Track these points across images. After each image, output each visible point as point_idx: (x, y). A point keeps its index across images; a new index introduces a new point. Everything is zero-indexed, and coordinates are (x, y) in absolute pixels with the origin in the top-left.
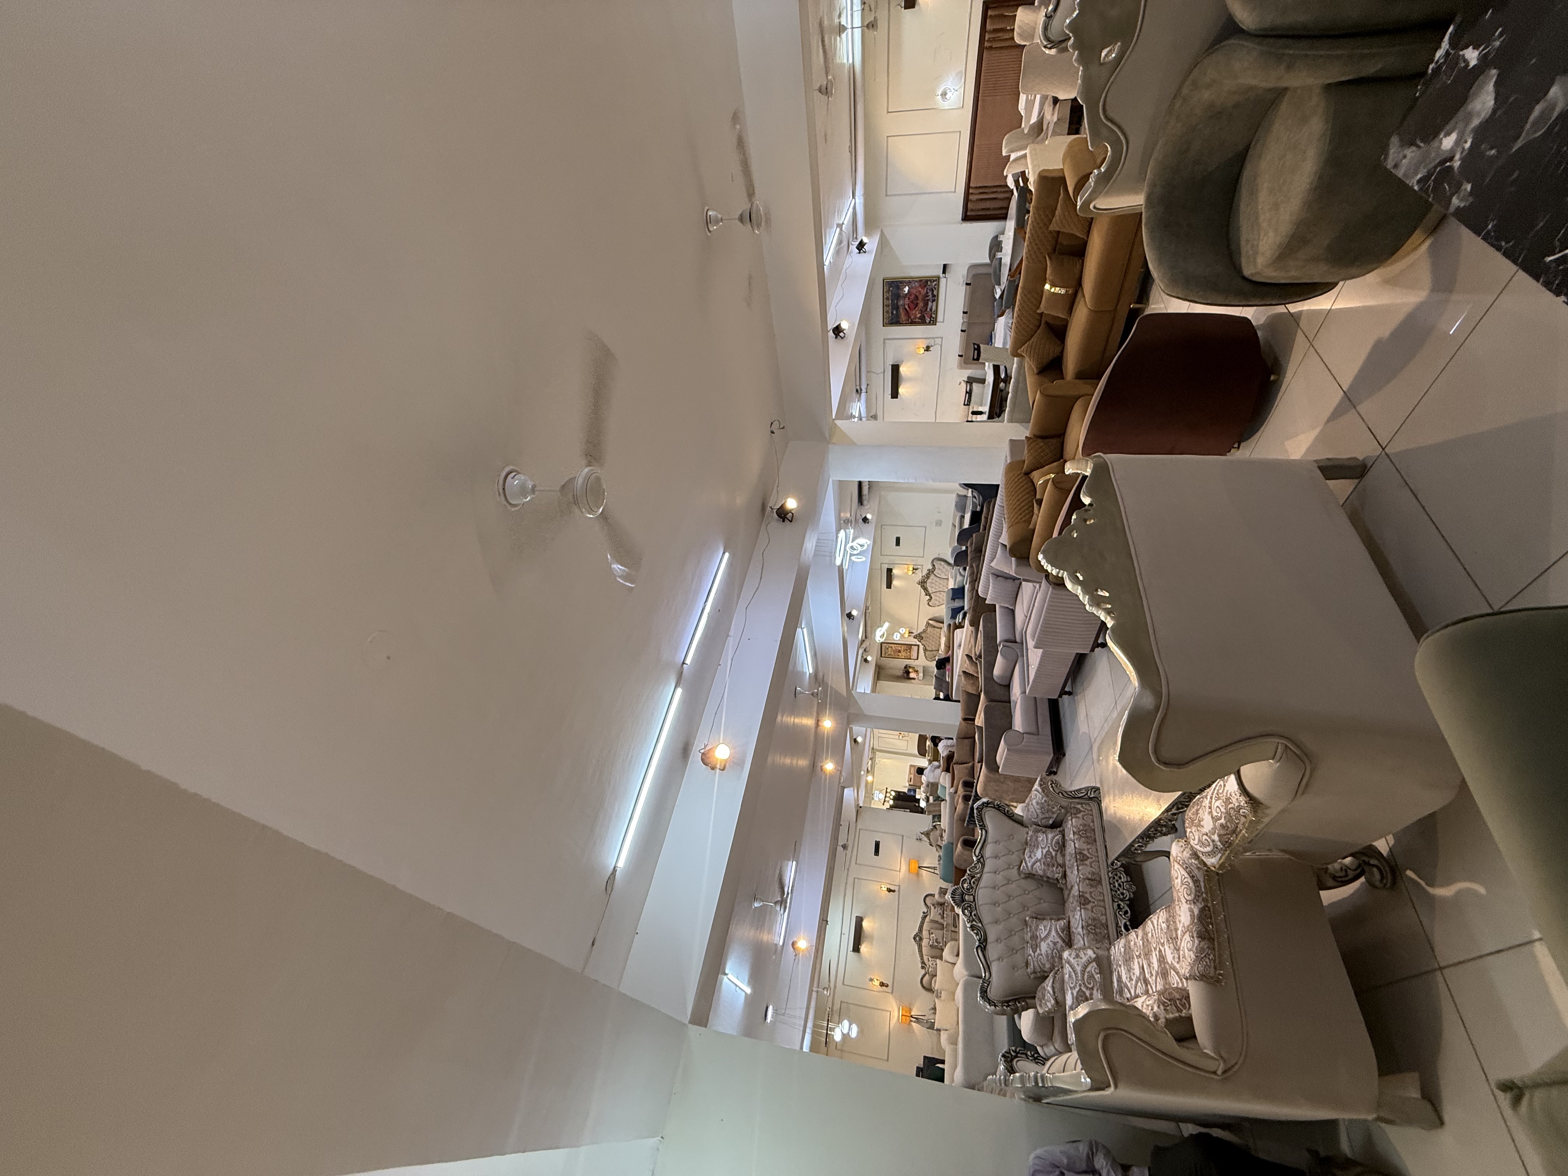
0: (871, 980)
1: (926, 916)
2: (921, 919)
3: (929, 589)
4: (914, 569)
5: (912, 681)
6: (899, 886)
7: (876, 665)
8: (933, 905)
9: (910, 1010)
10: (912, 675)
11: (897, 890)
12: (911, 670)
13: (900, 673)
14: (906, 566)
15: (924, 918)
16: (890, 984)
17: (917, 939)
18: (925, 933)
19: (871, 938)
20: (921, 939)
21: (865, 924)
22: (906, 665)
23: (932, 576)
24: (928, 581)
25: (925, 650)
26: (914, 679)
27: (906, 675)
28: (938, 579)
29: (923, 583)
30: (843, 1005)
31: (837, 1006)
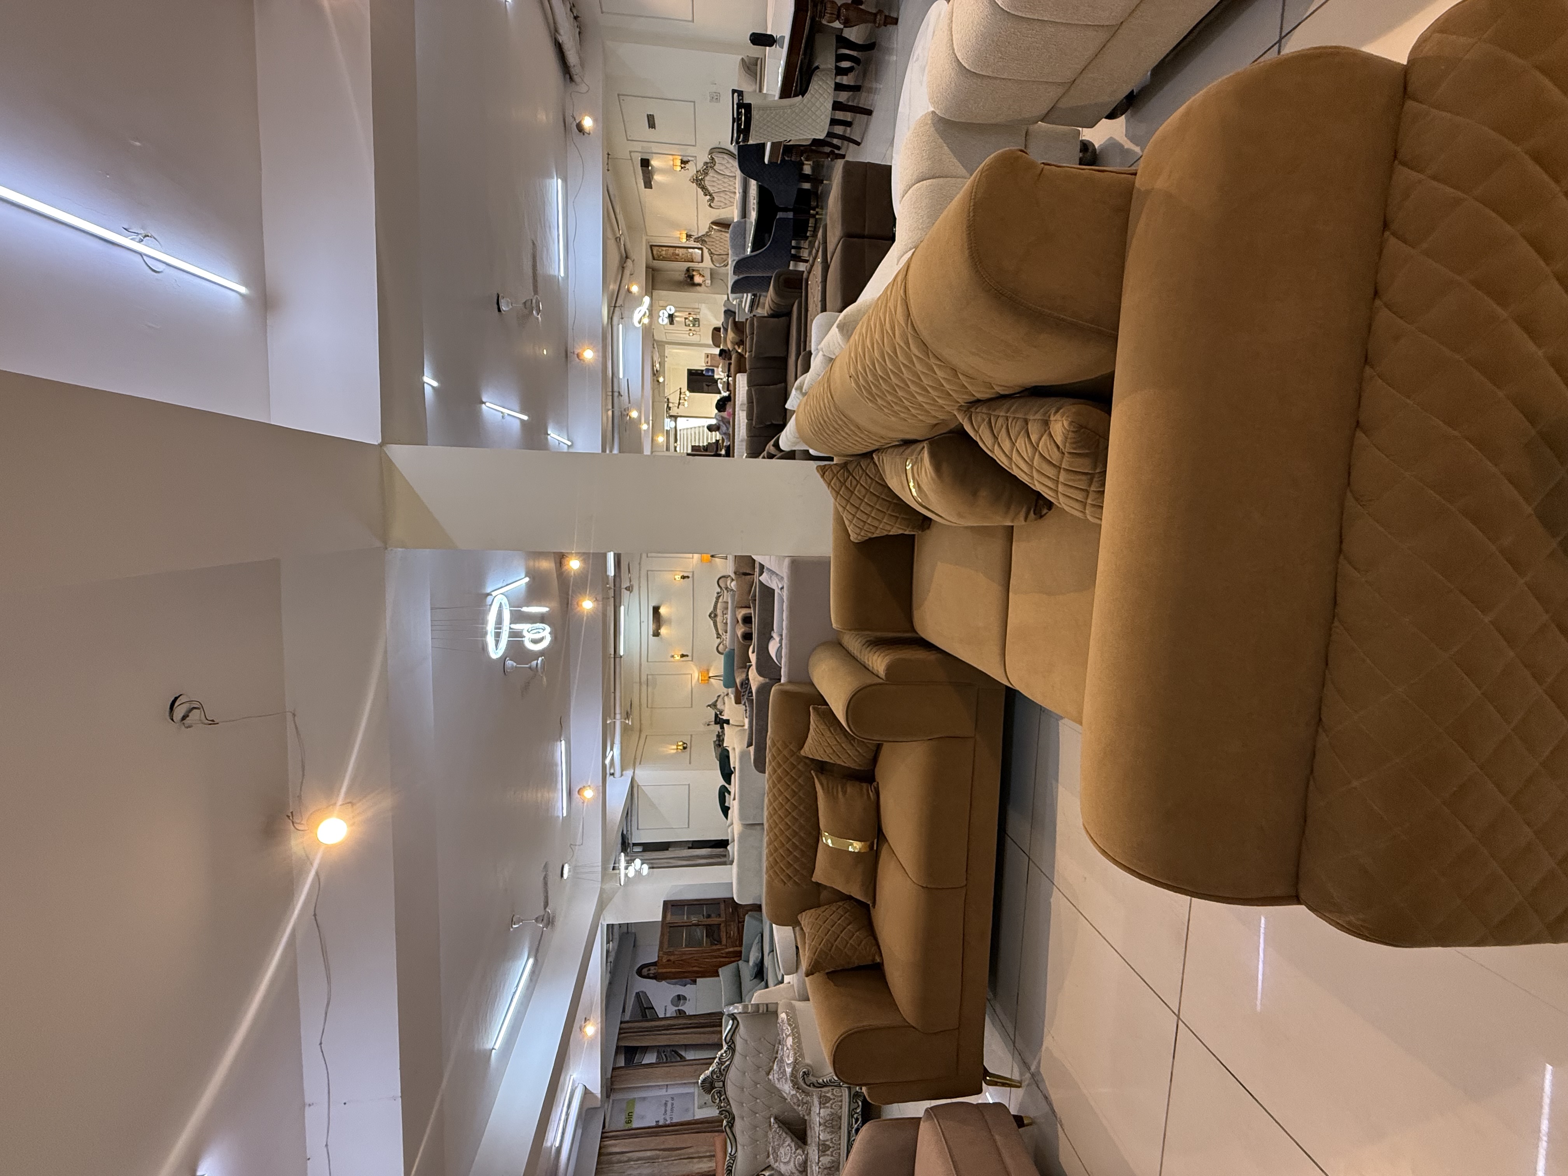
0: (673, 656)
1: (720, 596)
2: (715, 599)
3: (710, 188)
4: (683, 162)
5: (698, 288)
6: (693, 572)
7: (647, 267)
8: (726, 588)
9: (708, 671)
10: (698, 279)
11: (690, 576)
12: (694, 273)
13: (681, 277)
14: (671, 157)
15: (718, 598)
16: (690, 654)
17: (712, 615)
19: (669, 621)
20: (716, 616)
21: (662, 611)
22: (689, 268)
23: (711, 173)
24: (707, 178)
25: (711, 253)
26: (699, 285)
27: (689, 281)
28: (720, 177)
29: (699, 181)
30: (649, 677)
31: (644, 678)
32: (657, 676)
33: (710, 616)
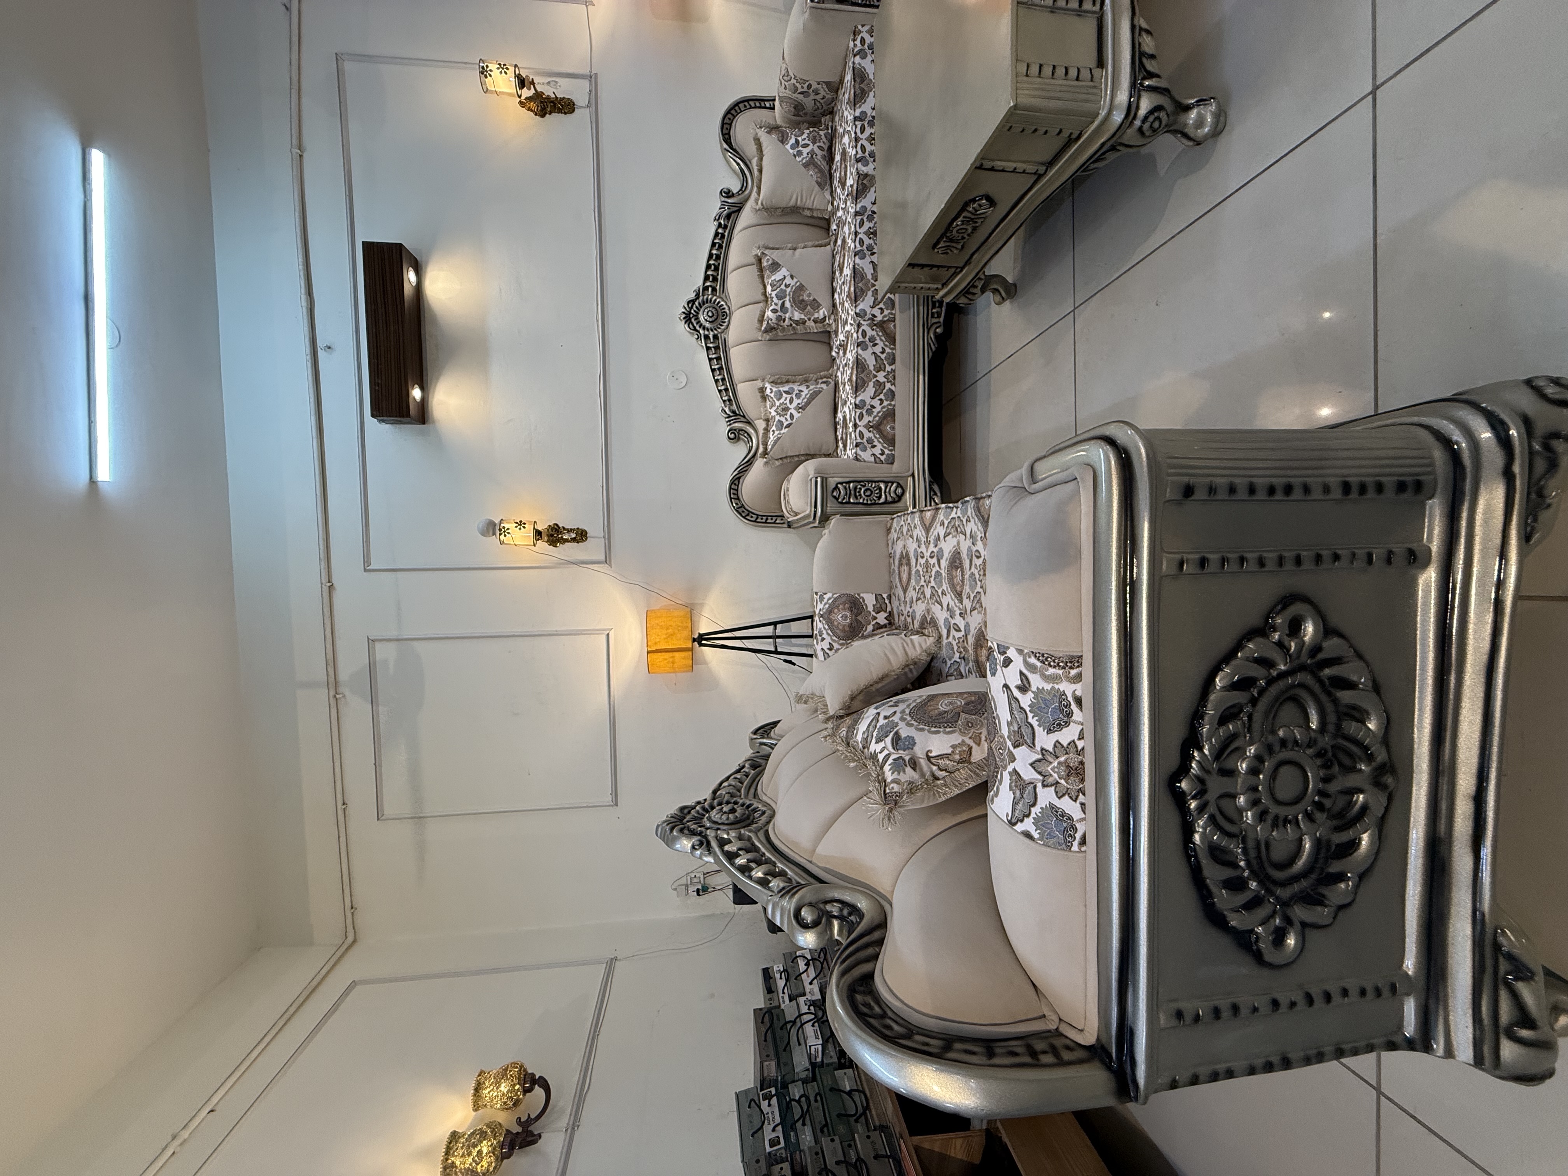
0: (494, 527)
1: (739, 206)
2: (713, 224)
6: (592, 78)
11: (580, 97)
16: (595, 529)
17: (702, 316)
18: (739, 282)
20: (721, 316)
30: (382, 652)
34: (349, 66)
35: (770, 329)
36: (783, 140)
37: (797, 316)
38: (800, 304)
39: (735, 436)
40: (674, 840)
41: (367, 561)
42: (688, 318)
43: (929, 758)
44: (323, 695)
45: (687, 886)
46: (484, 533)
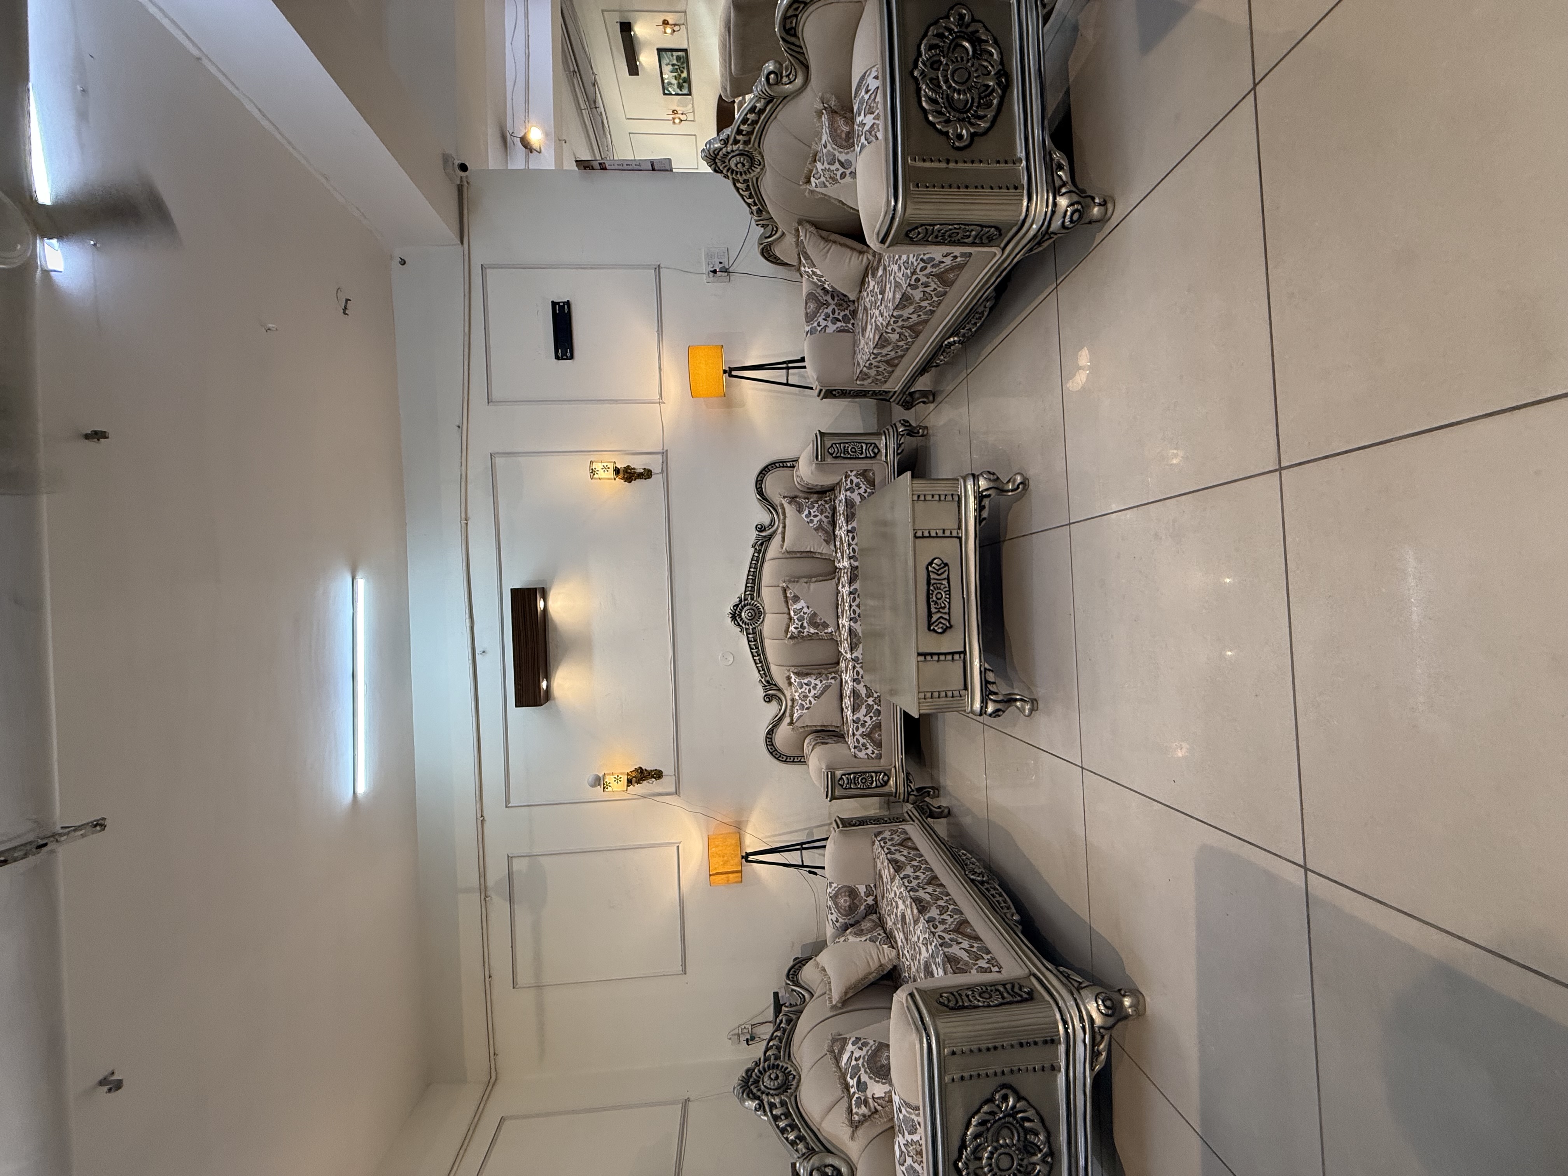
0: (597, 782)
1: (769, 538)
2: (750, 550)
6: (664, 454)
8: (793, 499)
11: (656, 469)
15: (763, 544)
16: (668, 770)
17: (744, 615)
18: (769, 597)
19: (579, 645)
20: (758, 614)
21: (550, 606)
30: (517, 865)
31: (496, 873)
32: (542, 859)
33: (735, 616)
34: (499, 461)
35: (792, 637)
36: (800, 510)
37: (812, 631)
38: (813, 623)
39: (768, 699)
40: (744, 1101)
41: (507, 801)
42: (734, 616)
43: (873, 1098)
44: (476, 897)
45: (738, 1035)
46: (593, 786)
